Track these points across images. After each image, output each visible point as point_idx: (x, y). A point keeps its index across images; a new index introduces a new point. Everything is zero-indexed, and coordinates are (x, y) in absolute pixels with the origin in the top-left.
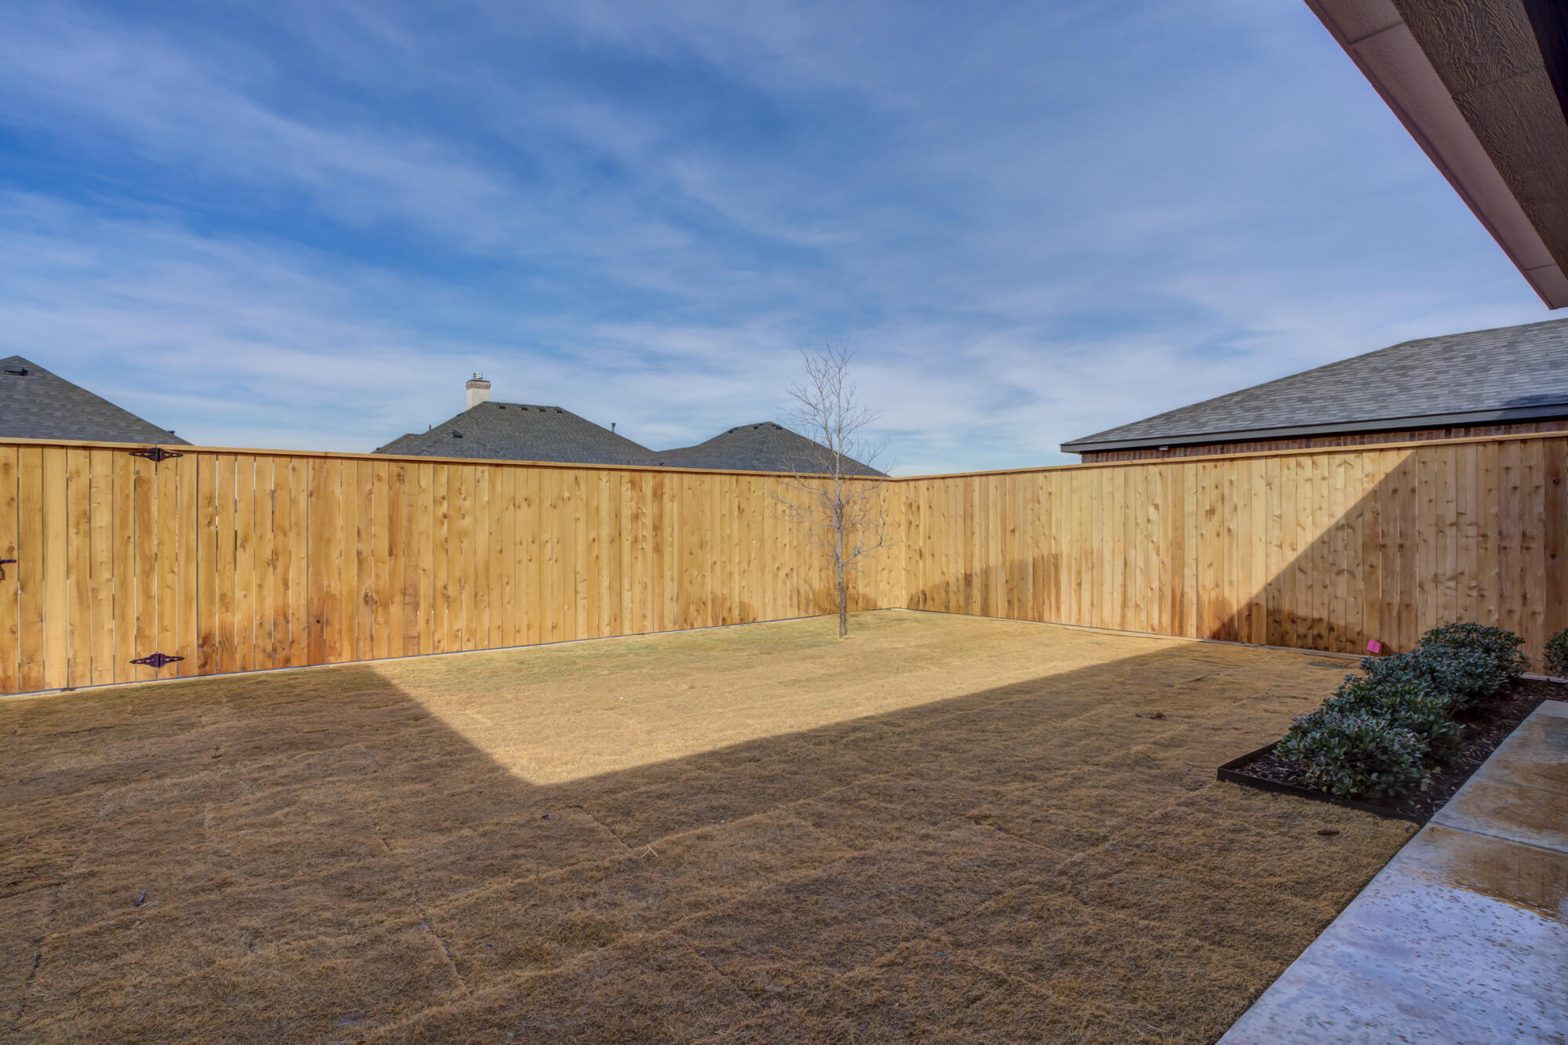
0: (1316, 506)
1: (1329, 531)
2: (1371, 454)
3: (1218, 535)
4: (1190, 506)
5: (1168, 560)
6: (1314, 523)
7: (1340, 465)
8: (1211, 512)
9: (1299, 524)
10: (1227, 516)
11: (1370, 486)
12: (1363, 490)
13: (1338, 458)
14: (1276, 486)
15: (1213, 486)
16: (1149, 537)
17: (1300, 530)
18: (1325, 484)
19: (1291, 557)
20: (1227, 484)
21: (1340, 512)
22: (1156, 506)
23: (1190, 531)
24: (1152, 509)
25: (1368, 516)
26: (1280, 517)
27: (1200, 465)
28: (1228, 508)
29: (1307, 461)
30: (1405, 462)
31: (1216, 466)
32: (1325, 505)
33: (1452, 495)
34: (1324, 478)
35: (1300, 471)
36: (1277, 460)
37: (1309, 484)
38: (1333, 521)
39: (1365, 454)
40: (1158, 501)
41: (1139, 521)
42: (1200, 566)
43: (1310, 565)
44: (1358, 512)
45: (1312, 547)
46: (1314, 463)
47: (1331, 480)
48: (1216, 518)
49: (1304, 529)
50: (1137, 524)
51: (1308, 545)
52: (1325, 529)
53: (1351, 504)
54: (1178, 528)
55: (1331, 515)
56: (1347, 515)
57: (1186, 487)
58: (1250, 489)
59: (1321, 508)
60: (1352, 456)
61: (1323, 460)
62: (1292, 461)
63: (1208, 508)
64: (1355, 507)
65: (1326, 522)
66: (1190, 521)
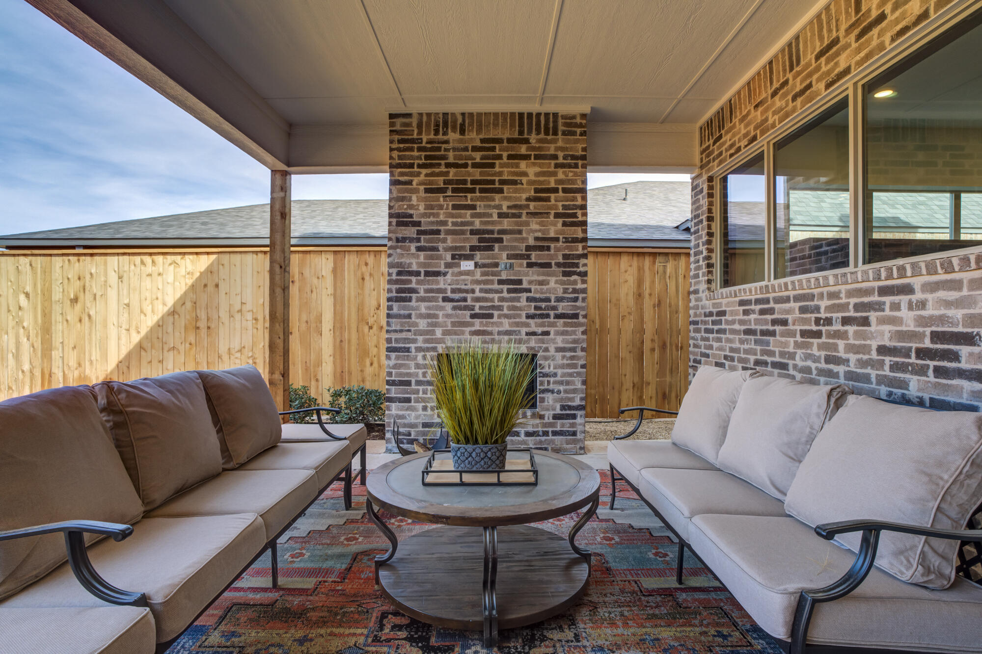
0: (154, 297)
1: (163, 317)
2: (191, 257)
3: (80, 321)
4: (57, 295)
5: (38, 344)
6: (153, 311)
7: (170, 264)
8: (75, 300)
9: (142, 312)
10: (88, 304)
11: (190, 282)
12: (186, 284)
13: (170, 258)
14: (125, 278)
15: (76, 278)
16: (20, 323)
17: (142, 316)
18: (160, 278)
19: (136, 338)
20: (88, 277)
21: (170, 302)
22: (27, 295)
23: (56, 317)
24: (22, 297)
25: (189, 305)
26: (128, 305)
27: (66, 258)
28: (89, 297)
29: (148, 259)
30: (212, 264)
31: (79, 260)
32: (160, 295)
33: (239, 291)
34: (159, 274)
35: (143, 268)
36: (126, 258)
37: (149, 279)
38: (166, 309)
39: (187, 256)
40: (28, 289)
41: (11, 308)
42: (66, 348)
43: (149, 345)
44: (182, 301)
45: (152, 330)
46: (153, 262)
47: (164, 276)
48: (78, 307)
49: (145, 315)
50: (9, 311)
51: (149, 329)
52: (160, 315)
53: (178, 295)
54: (47, 315)
55: (164, 304)
56: (174, 305)
57: (53, 278)
58: (106, 282)
59: (157, 299)
60: (179, 257)
61: (159, 259)
62: (137, 259)
63: (72, 296)
64: (181, 298)
65: (162, 310)
66: (57, 308)
